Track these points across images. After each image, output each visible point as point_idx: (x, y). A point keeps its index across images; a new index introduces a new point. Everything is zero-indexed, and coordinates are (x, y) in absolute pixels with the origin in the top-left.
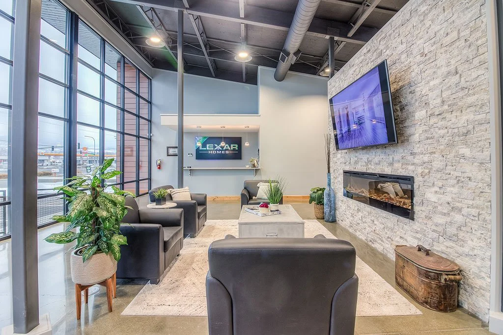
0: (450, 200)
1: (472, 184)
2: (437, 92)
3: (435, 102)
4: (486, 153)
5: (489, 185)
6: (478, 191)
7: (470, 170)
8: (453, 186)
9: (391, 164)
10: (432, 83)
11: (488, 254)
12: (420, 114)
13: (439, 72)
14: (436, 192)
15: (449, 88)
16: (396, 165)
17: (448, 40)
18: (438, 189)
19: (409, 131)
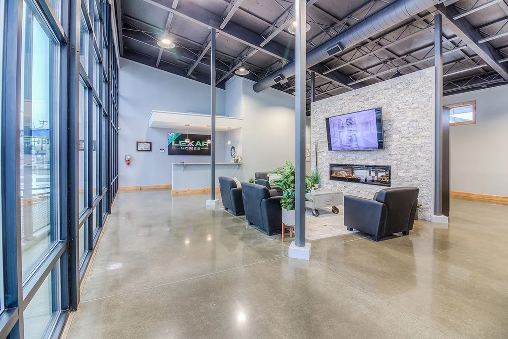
0: (412, 175)
1: (423, 168)
2: (406, 127)
3: (405, 131)
4: (430, 155)
5: (431, 168)
6: (425, 171)
7: (422, 162)
8: (414, 169)
9: (375, 160)
10: (403, 123)
11: (430, 194)
12: (395, 136)
13: (408, 119)
14: (404, 172)
15: (413, 127)
16: (379, 160)
17: (413, 106)
18: (405, 171)
19: (388, 143)
